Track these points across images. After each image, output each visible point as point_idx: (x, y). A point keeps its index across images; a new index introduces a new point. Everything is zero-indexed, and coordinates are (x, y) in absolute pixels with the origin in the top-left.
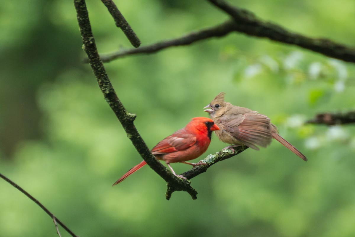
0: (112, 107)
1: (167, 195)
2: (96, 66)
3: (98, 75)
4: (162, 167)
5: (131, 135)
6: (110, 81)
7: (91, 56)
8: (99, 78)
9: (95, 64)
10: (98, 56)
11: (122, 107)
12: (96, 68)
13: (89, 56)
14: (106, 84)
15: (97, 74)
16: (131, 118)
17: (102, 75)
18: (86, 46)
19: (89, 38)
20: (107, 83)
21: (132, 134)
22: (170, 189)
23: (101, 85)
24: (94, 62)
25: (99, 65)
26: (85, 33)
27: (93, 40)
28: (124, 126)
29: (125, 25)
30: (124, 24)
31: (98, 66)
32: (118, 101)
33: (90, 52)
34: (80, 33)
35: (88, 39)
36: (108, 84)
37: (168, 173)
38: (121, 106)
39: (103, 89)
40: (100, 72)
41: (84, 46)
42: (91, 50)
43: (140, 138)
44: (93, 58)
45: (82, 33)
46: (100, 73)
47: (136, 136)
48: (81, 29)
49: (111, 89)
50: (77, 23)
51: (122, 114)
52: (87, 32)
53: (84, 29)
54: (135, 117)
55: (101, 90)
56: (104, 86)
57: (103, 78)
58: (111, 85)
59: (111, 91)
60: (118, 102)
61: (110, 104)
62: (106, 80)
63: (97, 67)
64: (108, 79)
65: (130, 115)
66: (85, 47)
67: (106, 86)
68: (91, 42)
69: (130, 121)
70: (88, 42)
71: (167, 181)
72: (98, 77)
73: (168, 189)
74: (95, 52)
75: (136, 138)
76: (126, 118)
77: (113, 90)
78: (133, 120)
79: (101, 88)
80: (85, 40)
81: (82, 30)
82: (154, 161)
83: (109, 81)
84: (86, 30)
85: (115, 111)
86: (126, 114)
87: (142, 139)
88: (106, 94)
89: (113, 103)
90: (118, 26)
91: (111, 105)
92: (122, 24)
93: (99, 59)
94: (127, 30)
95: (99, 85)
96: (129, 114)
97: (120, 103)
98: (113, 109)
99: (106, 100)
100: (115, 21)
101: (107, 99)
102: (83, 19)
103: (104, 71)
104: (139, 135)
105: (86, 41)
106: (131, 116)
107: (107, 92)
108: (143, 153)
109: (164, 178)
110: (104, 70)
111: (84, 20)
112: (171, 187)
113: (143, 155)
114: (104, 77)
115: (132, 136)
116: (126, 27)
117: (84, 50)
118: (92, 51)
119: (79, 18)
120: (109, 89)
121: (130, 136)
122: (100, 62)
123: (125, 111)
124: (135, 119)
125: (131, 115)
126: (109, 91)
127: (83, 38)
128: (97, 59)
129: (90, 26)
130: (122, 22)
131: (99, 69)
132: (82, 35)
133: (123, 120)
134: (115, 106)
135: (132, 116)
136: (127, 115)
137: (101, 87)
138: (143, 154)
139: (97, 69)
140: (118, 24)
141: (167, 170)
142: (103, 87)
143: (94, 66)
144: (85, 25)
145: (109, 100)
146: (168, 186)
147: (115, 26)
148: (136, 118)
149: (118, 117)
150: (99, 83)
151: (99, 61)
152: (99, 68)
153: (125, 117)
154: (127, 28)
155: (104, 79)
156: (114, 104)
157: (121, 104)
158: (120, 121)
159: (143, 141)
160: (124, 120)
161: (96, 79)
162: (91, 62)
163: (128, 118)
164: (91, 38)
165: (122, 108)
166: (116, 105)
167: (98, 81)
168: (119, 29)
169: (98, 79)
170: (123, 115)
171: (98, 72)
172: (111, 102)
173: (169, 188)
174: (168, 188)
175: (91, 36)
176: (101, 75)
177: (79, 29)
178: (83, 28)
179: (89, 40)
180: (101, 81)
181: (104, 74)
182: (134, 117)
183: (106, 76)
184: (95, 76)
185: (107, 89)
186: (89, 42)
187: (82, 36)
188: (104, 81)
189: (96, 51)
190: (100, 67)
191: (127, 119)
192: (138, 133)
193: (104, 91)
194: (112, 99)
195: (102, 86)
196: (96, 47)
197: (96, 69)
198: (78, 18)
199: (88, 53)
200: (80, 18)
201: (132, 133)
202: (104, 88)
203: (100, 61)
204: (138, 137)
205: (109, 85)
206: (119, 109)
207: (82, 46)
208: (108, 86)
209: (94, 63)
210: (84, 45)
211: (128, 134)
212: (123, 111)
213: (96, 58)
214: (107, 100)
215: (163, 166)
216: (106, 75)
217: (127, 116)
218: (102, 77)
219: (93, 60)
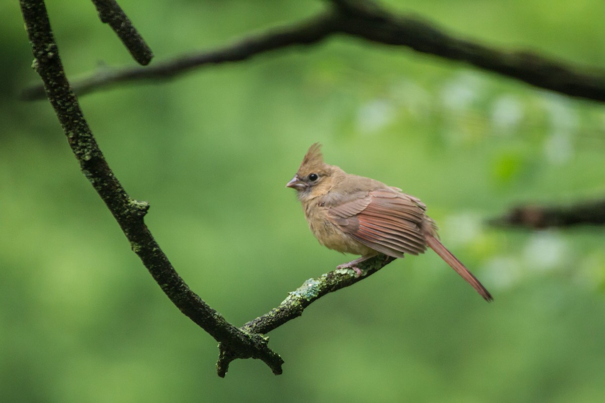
0: (97, 189)
1: (220, 368)
2: (63, 103)
3: (67, 123)
4: (207, 310)
5: (140, 247)
6: (92, 135)
7: (50, 82)
8: (69, 128)
9: (60, 99)
10: (67, 83)
11: (120, 187)
12: (64, 108)
13: (47, 82)
14: (85, 141)
15: (64, 120)
16: (139, 210)
17: (76, 121)
18: (40, 61)
19: (46, 44)
20: (86, 139)
21: (141, 244)
22: (225, 355)
23: (74, 143)
24: (58, 94)
25: (69, 100)
26: (36, 34)
27: (54, 49)
28: (124, 229)
29: (118, 19)
30: (117, 17)
31: (67, 104)
32: (111, 175)
33: (48, 74)
34: (27, 34)
35: (45, 47)
36: (89, 140)
37: (220, 322)
38: (118, 185)
39: (78, 152)
40: (71, 115)
41: (36, 62)
42: (50, 71)
43: (159, 252)
44: (55, 87)
45: (31, 35)
46: (70, 117)
47: (150, 248)
48: (28, 26)
49: (94, 151)
50: (20, 15)
51: (120, 202)
52: (41, 33)
53: (35, 26)
54: (148, 207)
55: (75, 152)
56: (80, 144)
57: (78, 127)
58: (94, 142)
59: (96, 154)
60: (111, 178)
61: (93, 182)
62: (84, 132)
63: (64, 105)
64: (88, 130)
65: (136, 205)
66: (37, 64)
67: (84, 144)
68: (51, 54)
69: (138, 217)
70: (43, 54)
71: (218, 339)
72: (67, 126)
73: (221, 356)
74: (59, 75)
75: (151, 251)
76: (128, 210)
77: (100, 153)
78: (144, 215)
79: (74, 149)
80: (38, 50)
81: (30, 28)
82: (188, 299)
83: (90, 134)
84: (39, 30)
85: (103, 197)
86: (127, 202)
87: (163, 254)
88: (84, 161)
89: (100, 179)
90: (104, 20)
91: (95, 185)
92: (112, 16)
93: (67, 88)
94: (123, 29)
95: (69, 142)
96: (134, 202)
97: (116, 179)
98: (100, 192)
99: (84, 175)
100: (98, 10)
101: (88, 172)
102: (33, 5)
103: (79, 114)
104: (156, 246)
105: (41, 52)
106: (138, 207)
107: (87, 158)
108: (166, 283)
109: (212, 334)
110: (80, 112)
111: (34, 9)
112: (227, 350)
113: (167, 287)
114: (81, 126)
115: (141, 249)
116: (121, 22)
117: (35, 71)
118: (54, 73)
119: (25, 5)
120: (90, 151)
121: (137, 247)
122: (70, 96)
123: (125, 195)
124: (147, 213)
125: (138, 203)
126: (90, 155)
127: (33, 45)
128: (63, 89)
129: (47, 20)
130: (112, 12)
131: (68, 110)
132: (31, 39)
133: (122, 214)
134: (103, 186)
135: (141, 207)
136: (129, 204)
137: (74, 147)
138: (166, 285)
139: (66, 110)
140: (105, 16)
141: (218, 316)
142: (78, 148)
143: (59, 103)
144: (38, 18)
145: (91, 174)
146: (221, 348)
147: (98, 20)
148: (148, 211)
149: (111, 208)
150: (69, 138)
151: (68, 93)
152: (68, 107)
153: (126, 209)
154: (123, 25)
155: (79, 129)
156: (102, 182)
157: (117, 182)
158: (116, 217)
159: (166, 258)
160: (125, 215)
161: (64, 129)
162: (52, 95)
163: (132, 212)
164: (50, 45)
165: (120, 190)
166: (106, 185)
167: (67, 134)
168: (107, 26)
169: (67, 131)
170: (122, 204)
171: (67, 116)
172: (96, 179)
173: (224, 353)
174: (221, 353)
175: (50, 39)
176: (74, 123)
177: (25, 27)
178: (32, 26)
179: (47, 50)
180: (74, 135)
181: (80, 120)
182: (144, 208)
183: (82, 125)
184: (61, 125)
185: (86, 150)
186: (46, 53)
187: (31, 42)
188: (81, 134)
189: (61, 72)
190: (71, 105)
191: (129, 213)
192: (155, 242)
193: (79, 156)
194: (96, 172)
195: (76, 144)
196: (61, 64)
197: (61, 110)
198: (21, 5)
199: (44, 77)
200: (27, 5)
201: (142, 241)
202: (80, 150)
203: (71, 92)
204: (155, 249)
205: (91, 142)
206: (113, 191)
207: (32, 63)
208: (88, 144)
209: (58, 97)
210: (35, 60)
211: (132, 245)
212: (120, 195)
213: (62, 86)
214: (86, 173)
215: (208, 307)
216: (84, 121)
217: (128, 207)
218: (76, 126)
219: (56, 90)
